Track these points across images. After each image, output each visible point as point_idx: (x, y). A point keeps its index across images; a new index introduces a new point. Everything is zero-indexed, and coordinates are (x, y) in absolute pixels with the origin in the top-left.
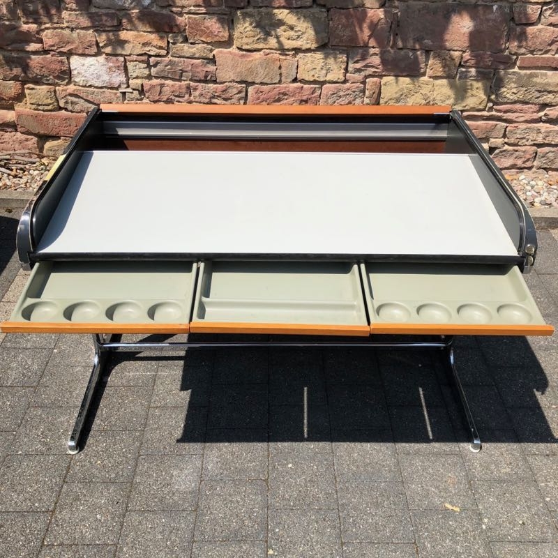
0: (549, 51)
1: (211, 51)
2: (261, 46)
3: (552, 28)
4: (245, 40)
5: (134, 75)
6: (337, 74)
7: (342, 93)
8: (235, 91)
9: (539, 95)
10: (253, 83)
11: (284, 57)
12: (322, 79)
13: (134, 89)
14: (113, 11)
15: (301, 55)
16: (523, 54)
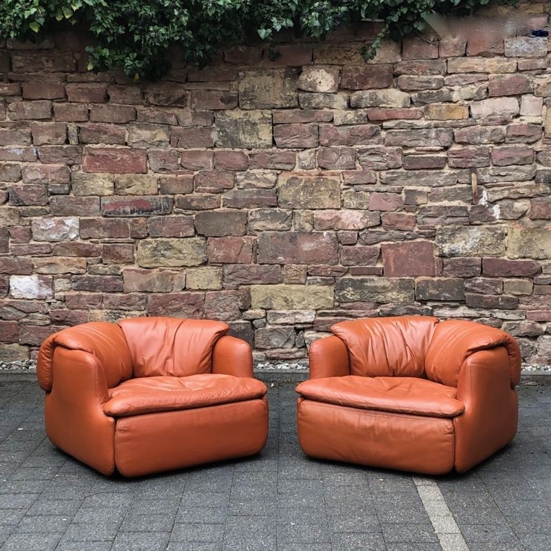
0: (371, 262)
1: (119, 269)
2: (156, 265)
3: (368, 246)
4: (146, 261)
5: (60, 289)
6: (216, 284)
7: (221, 298)
8: (137, 299)
9: (372, 296)
10: (152, 292)
11: (176, 272)
12: (205, 288)
13: (58, 300)
14: (48, 243)
15: (188, 270)
16: (353, 265)
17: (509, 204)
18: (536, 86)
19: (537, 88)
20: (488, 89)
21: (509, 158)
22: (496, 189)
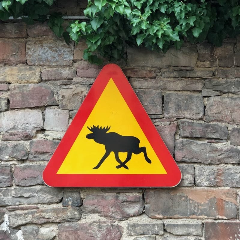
17: (33, 230)
18: (60, 98)
19: (62, 100)
20: (8, 100)
21: (33, 177)
22: (18, 212)
